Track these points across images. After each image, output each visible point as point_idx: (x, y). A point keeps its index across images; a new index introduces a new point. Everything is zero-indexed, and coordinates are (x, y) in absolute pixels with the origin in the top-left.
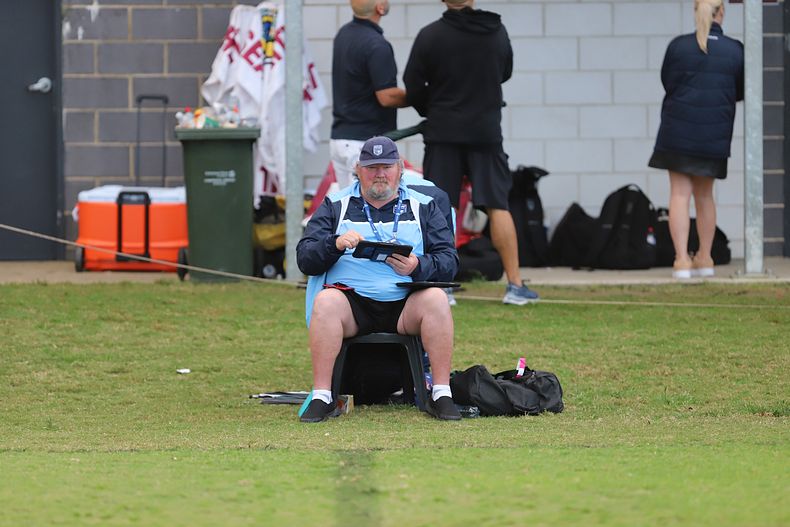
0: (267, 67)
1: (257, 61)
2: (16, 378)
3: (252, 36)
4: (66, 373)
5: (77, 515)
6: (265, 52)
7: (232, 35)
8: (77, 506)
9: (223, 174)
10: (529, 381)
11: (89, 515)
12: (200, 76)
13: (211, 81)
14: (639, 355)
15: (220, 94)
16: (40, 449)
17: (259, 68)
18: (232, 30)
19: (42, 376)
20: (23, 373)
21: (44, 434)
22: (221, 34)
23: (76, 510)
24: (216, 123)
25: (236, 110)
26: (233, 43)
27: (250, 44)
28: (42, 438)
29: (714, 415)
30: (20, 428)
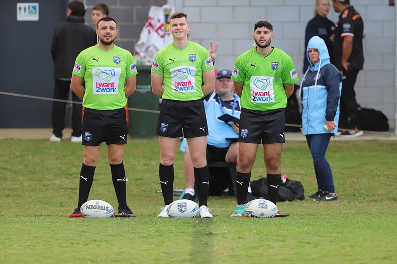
0: (166, 36)
1: (162, 33)
2: (46, 183)
3: (159, 21)
4: (69, 181)
5: (73, 244)
6: (165, 29)
7: (150, 21)
8: (73, 239)
9: (145, 87)
10: (288, 185)
11: (78, 244)
12: (134, 40)
13: (140, 42)
14: (342, 173)
15: (144, 49)
16: (57, 215)
17: (163, 36)
18: (150, 18)
19: (58, 182)
20: (50, 180)
21: (58, 209)
22: (144, 20)
23: (72, 241)
24: (142, 63)
25: (151, 56)
26: (150, 25)
27: (158, 25)
28: (58, 210)
29: (376, 201)
30: (47, 206)
